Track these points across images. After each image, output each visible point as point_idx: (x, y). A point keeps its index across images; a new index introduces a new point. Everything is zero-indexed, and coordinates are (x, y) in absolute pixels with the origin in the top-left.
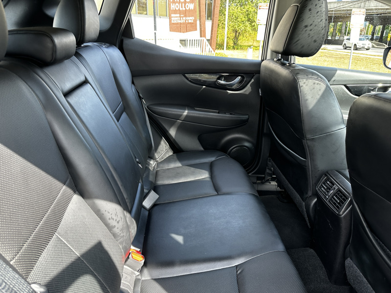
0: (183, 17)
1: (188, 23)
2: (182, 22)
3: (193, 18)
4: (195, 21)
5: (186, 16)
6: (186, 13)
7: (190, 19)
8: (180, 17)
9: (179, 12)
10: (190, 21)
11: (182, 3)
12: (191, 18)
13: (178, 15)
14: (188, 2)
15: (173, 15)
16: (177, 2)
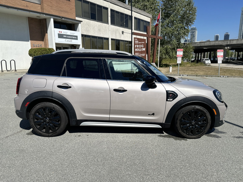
3: (144, 54)
4: (146, 55)
5: (141, 54)
6: (142, 52)
7: (143, 55)
8: (139, 54)
9: (139, 52)
10: (143, 56)
11: (140, 48)
14: (143, 48)
15: (136, 53)
16: (138, 48)
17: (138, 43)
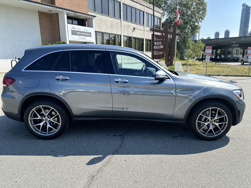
0: (158, 52)
1: (160, 55)
2: (157, 54)
4: (163, 54)
12: (162, 52)
13: (156, 51)
16: (156, 45)
17: (156, 40)
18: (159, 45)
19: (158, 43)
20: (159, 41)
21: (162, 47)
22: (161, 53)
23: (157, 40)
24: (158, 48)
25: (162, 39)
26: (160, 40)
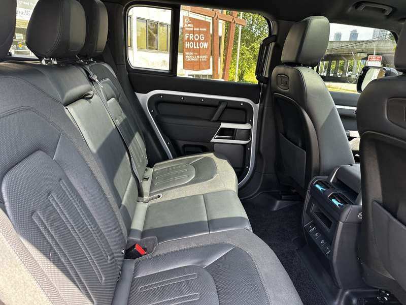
0: (196, 55)
1: (202, 61)
2: (195, 60)
3: (206, 57)
4: (209, 59)
5: (200, 55)
9: (193, 50)
11: (196, 42)
13: (192, 54)
14: (202, 41)
15: (187, 53)
16: (191, 41)
17: (192, 29)
18: (199, 41)
19: (197, 37)
20: (199, 32)
21: (206, 45)
22: (204, 58)
23: (195, 29)
24: (198, 47)
25: (205, 29)
26: (201, 29)
